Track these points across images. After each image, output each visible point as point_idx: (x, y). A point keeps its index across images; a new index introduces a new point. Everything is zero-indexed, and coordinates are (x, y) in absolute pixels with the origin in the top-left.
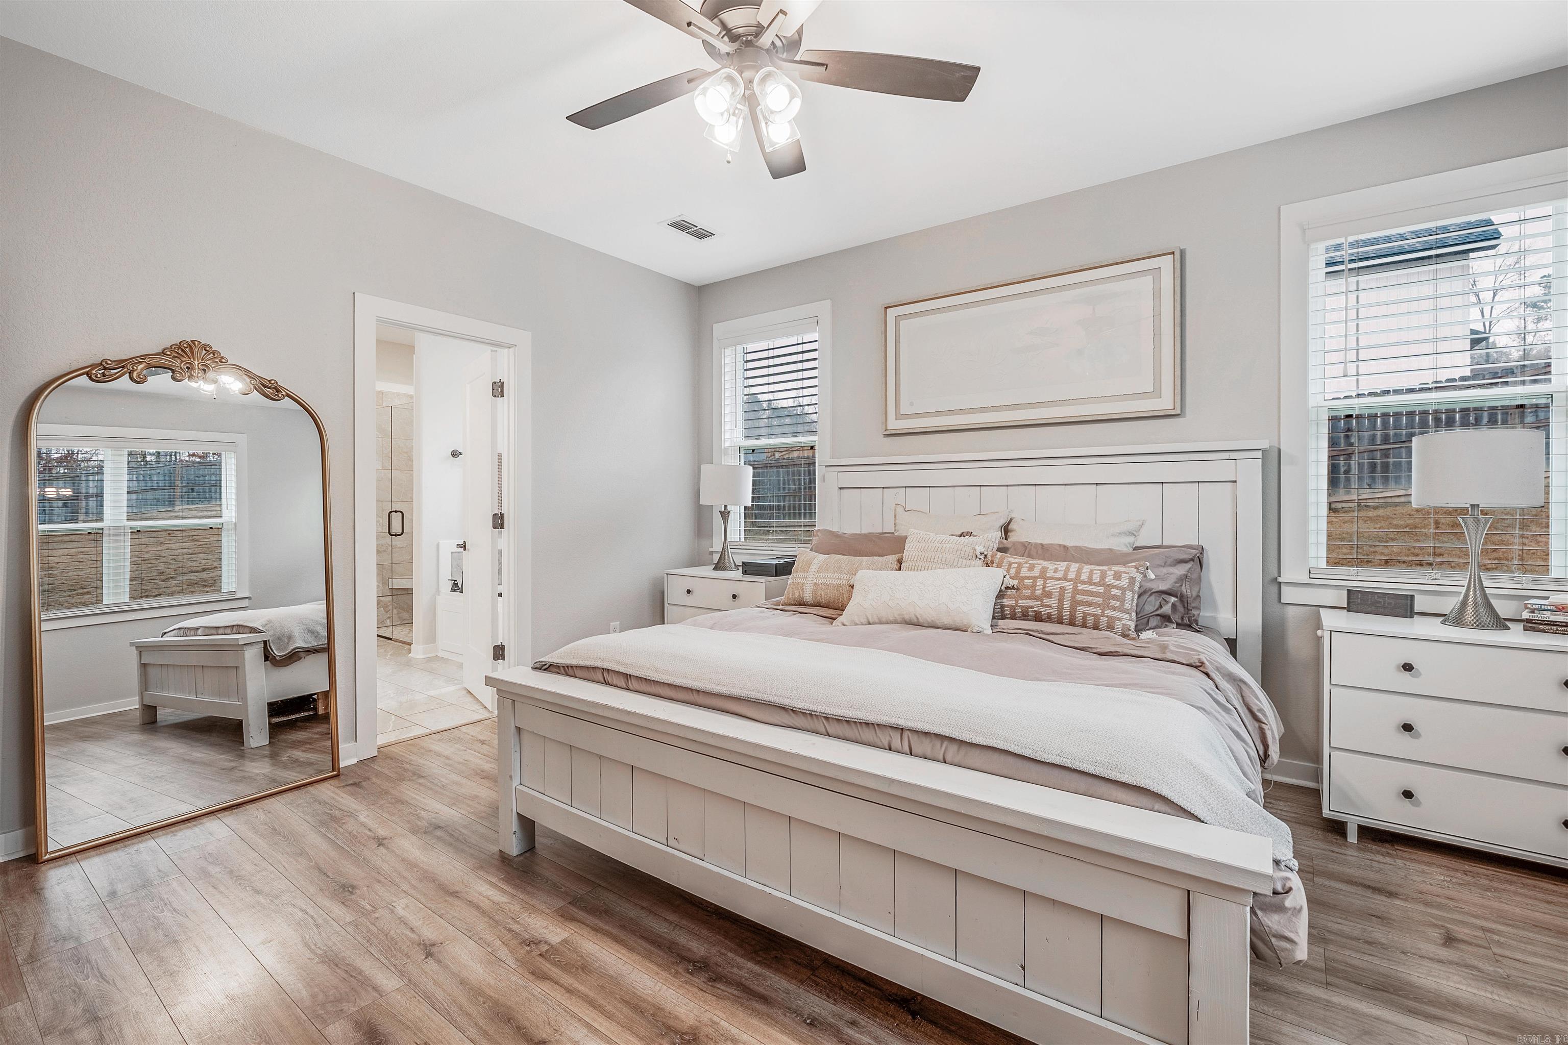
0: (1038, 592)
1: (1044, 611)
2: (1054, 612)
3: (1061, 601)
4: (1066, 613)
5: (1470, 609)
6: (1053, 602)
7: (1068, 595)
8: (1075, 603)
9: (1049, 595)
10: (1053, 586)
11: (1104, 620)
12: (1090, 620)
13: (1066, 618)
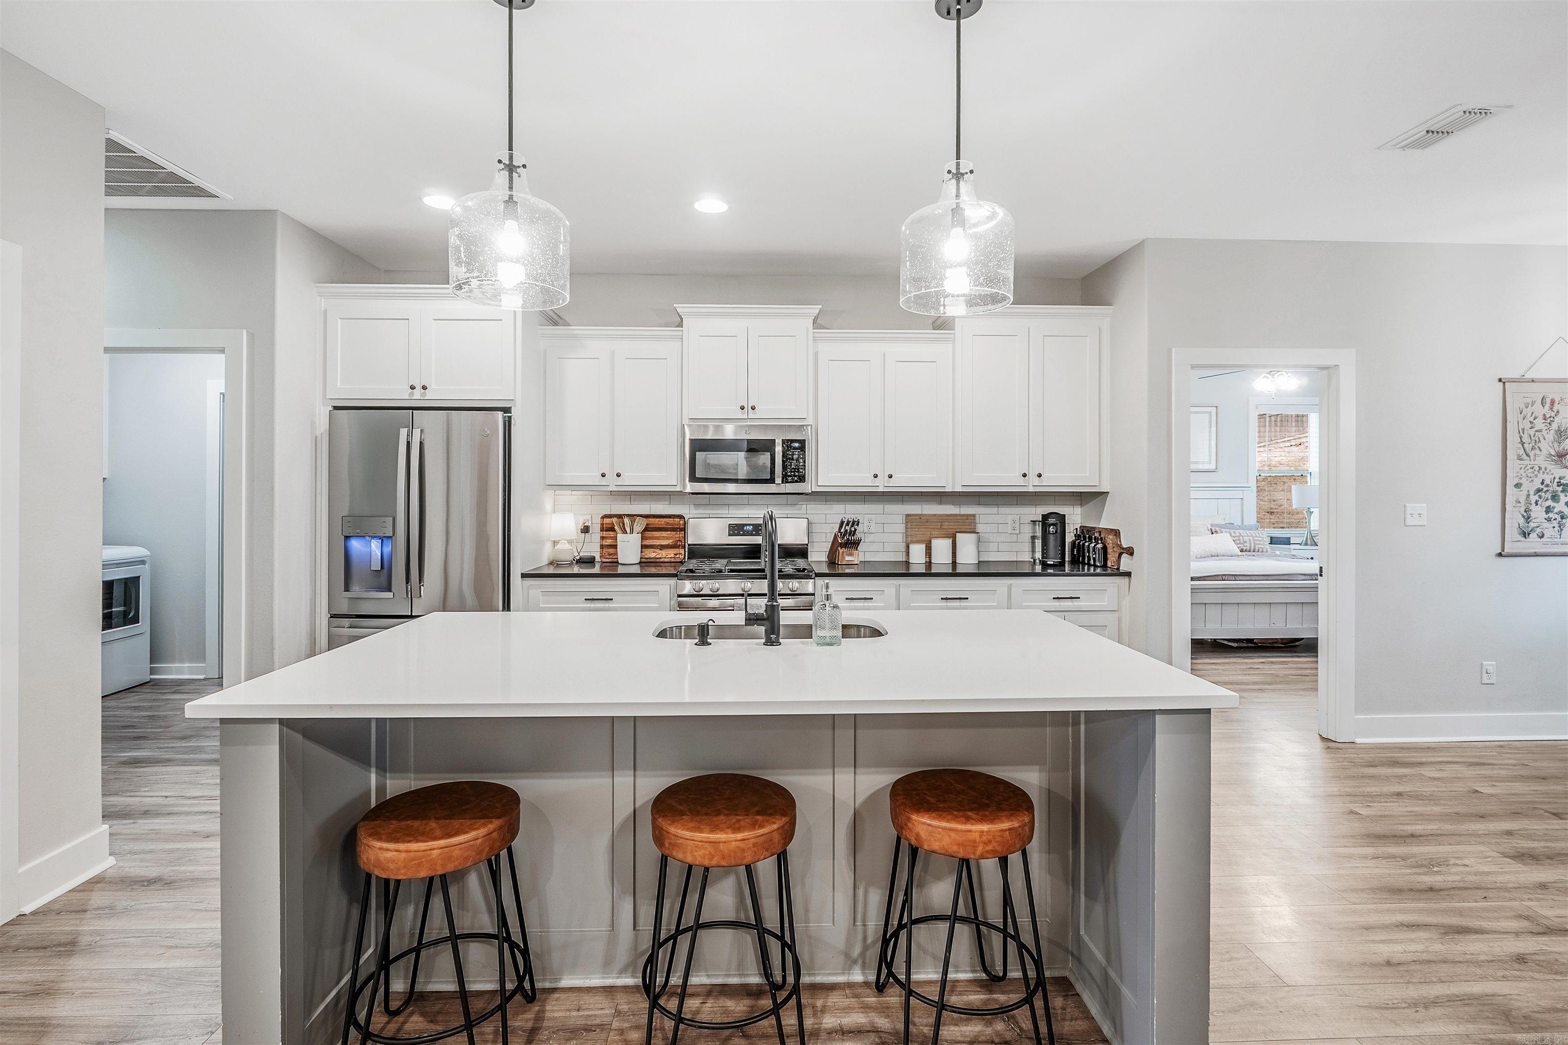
0: (1242, 541)
1: (1245, 548)
2: (1248, 548)
3: (1250, 544)
4: (1252, 548)
5: (1309, 540)
6: (1248, 544)
7: (1252, 542)
8: (1255, 544)
9: (1246, 542)
10: (1246, 539)
11: (1265, 549)
12: (1261, 550)
13: (1252, 550)
